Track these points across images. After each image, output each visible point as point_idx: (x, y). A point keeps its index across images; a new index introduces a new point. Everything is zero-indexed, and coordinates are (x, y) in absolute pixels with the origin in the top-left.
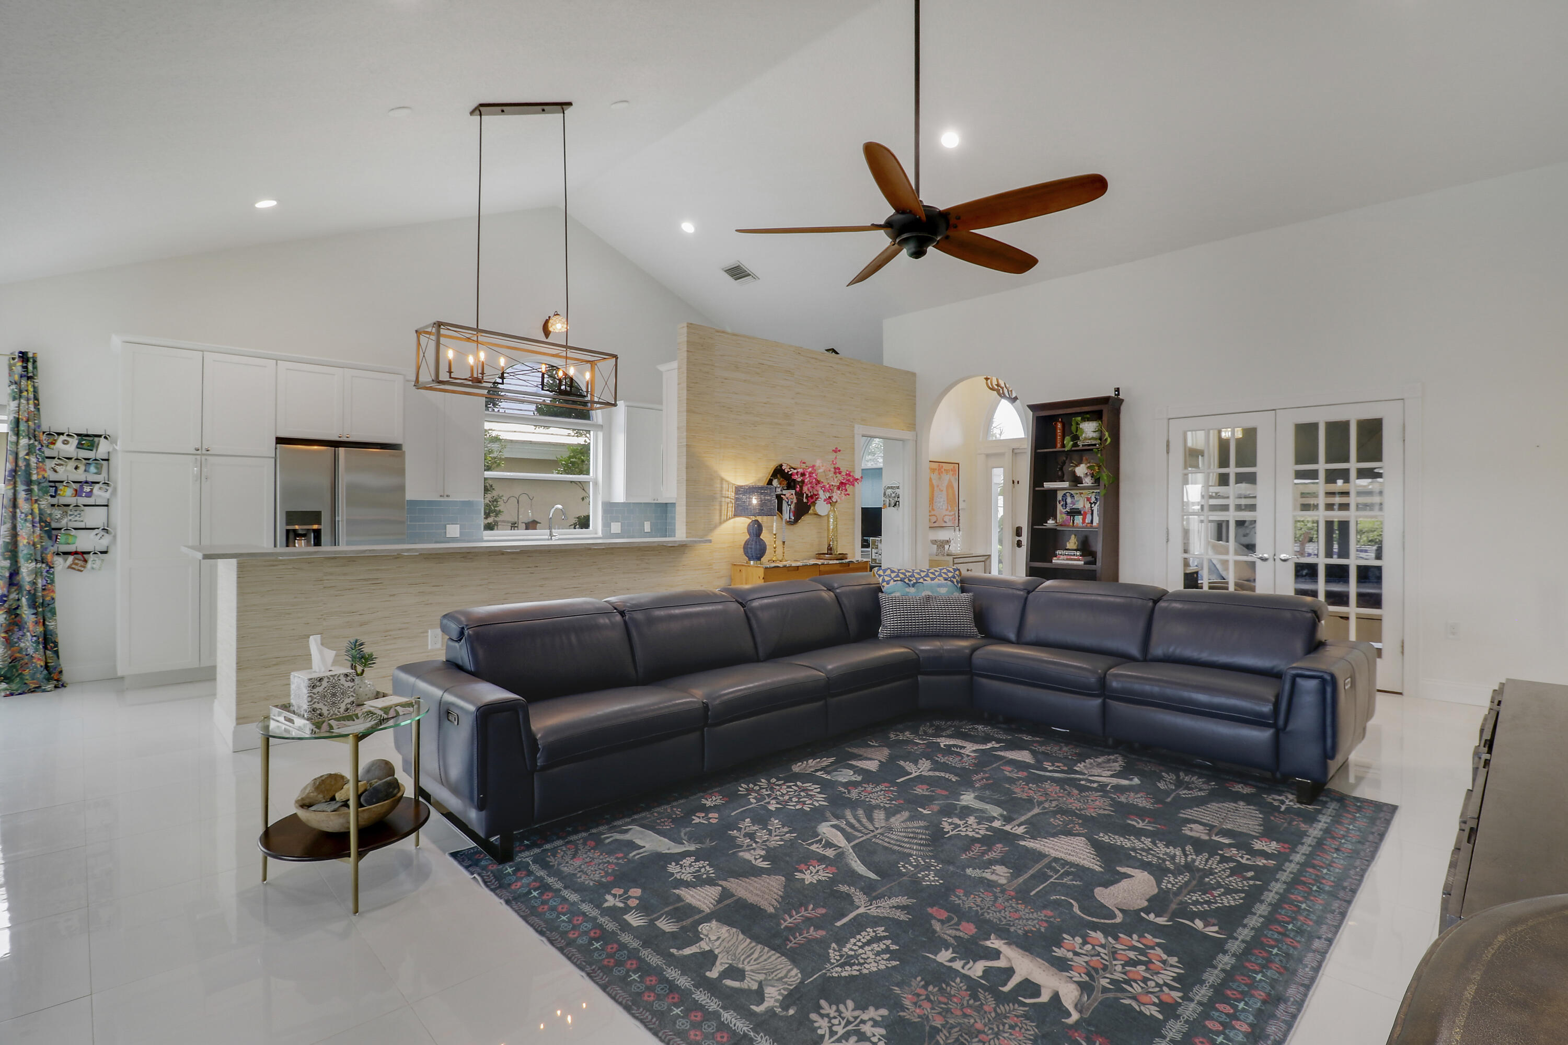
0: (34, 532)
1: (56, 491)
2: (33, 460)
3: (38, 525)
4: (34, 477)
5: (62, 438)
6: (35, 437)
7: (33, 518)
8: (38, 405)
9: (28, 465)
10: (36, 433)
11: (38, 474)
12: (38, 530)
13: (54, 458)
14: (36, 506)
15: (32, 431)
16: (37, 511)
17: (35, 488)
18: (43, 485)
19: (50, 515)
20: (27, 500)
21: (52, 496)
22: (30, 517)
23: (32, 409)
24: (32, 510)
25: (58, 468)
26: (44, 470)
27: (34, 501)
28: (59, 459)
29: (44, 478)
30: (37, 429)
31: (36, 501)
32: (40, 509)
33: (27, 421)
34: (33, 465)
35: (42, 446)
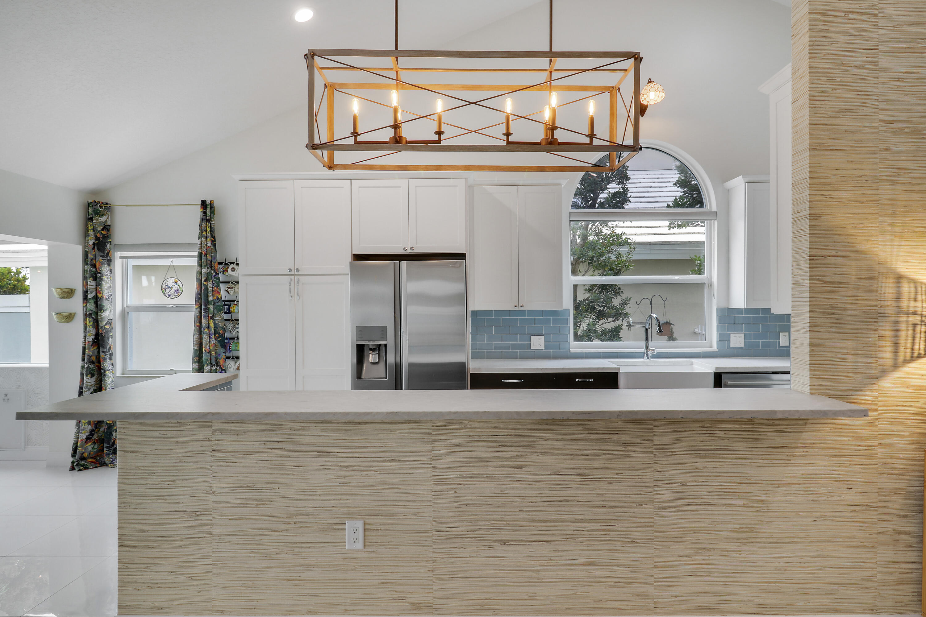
0: (209, 342)
1: (229, 309)
2: (210, 285)
3: (213, 336)
4: (211, 299)
5: (231, 266)
6: (211, 267)
7: (209, 331)
8: (215, 241)
9: (206, 289)
10: (213, 263)
11: (213, 295)
12: (213, 341)
13: (228, 282)
14: (211, 321)
15: (209, 262)
16: (212, 325)
17: (211, 307)
18: (217, 304)
19: (224, 329)
20: (205, 316)
21: (225, 313)
22: (206, 330)
23: (209, 245)
24: (209, 325)
25: (229, 290)
26: (219, 293)
27: (210, 318)
28: (232, 283)
29: (218, 299)
30: (213, 260)
31: (212, 317)
32: (214, 324)
33: (206, 255)
34: (210, 289)
35: (217, 274)
